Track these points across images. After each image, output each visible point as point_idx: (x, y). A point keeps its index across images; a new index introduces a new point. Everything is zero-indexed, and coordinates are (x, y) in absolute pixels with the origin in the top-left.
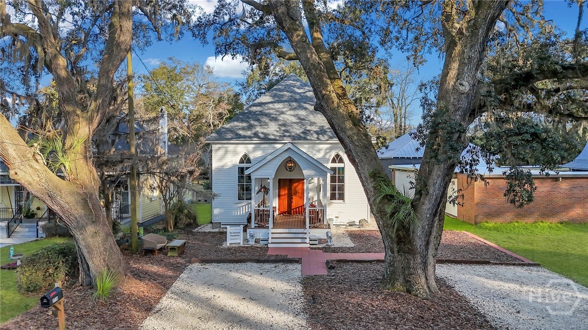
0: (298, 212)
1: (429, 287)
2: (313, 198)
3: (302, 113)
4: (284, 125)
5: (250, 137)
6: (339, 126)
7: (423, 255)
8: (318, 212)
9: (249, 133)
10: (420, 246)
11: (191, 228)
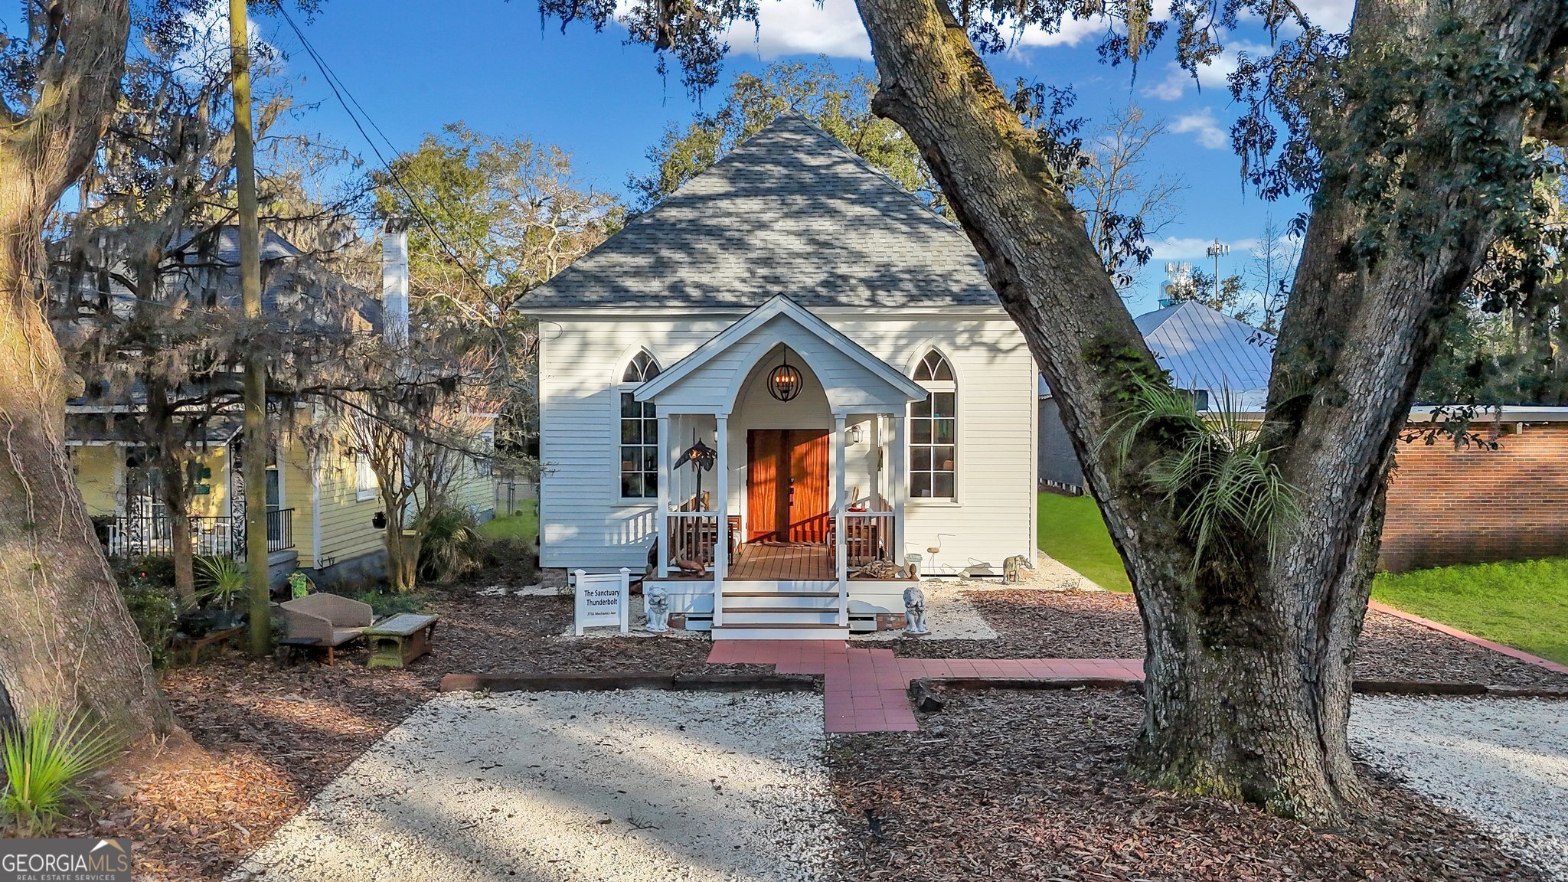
0: (809, 534)
1: (1331, 781)
2: (856, 490)
3: (823, 225)
4: (766, 262)
5: (656, 297)
6: (967, 169)
7: (1310, 652)
8: (875, 529)
9: (655, 286)
10: (1298, 617)
11: (475, 586)
